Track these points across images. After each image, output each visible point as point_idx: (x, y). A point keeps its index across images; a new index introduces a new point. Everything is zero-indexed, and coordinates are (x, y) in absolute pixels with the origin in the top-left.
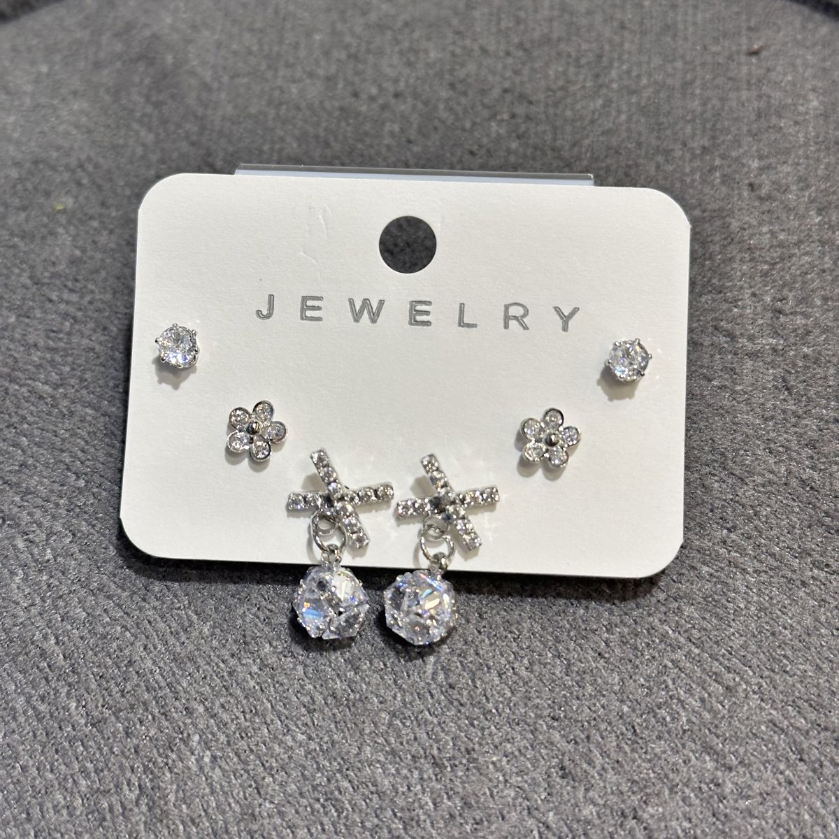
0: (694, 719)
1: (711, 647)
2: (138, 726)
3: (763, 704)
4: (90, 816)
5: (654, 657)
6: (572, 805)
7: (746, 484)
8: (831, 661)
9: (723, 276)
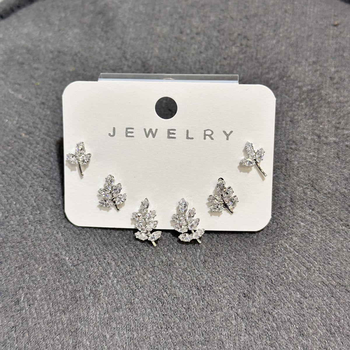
0: (294, 279)
1: (302, 253)
2: (90, 268)
3: (320, 275)
4: (72, 299)
5: (281, 255)
6: (247, 307)
7: (320, 193)
8: (346, 261)
9: (318, 112)
